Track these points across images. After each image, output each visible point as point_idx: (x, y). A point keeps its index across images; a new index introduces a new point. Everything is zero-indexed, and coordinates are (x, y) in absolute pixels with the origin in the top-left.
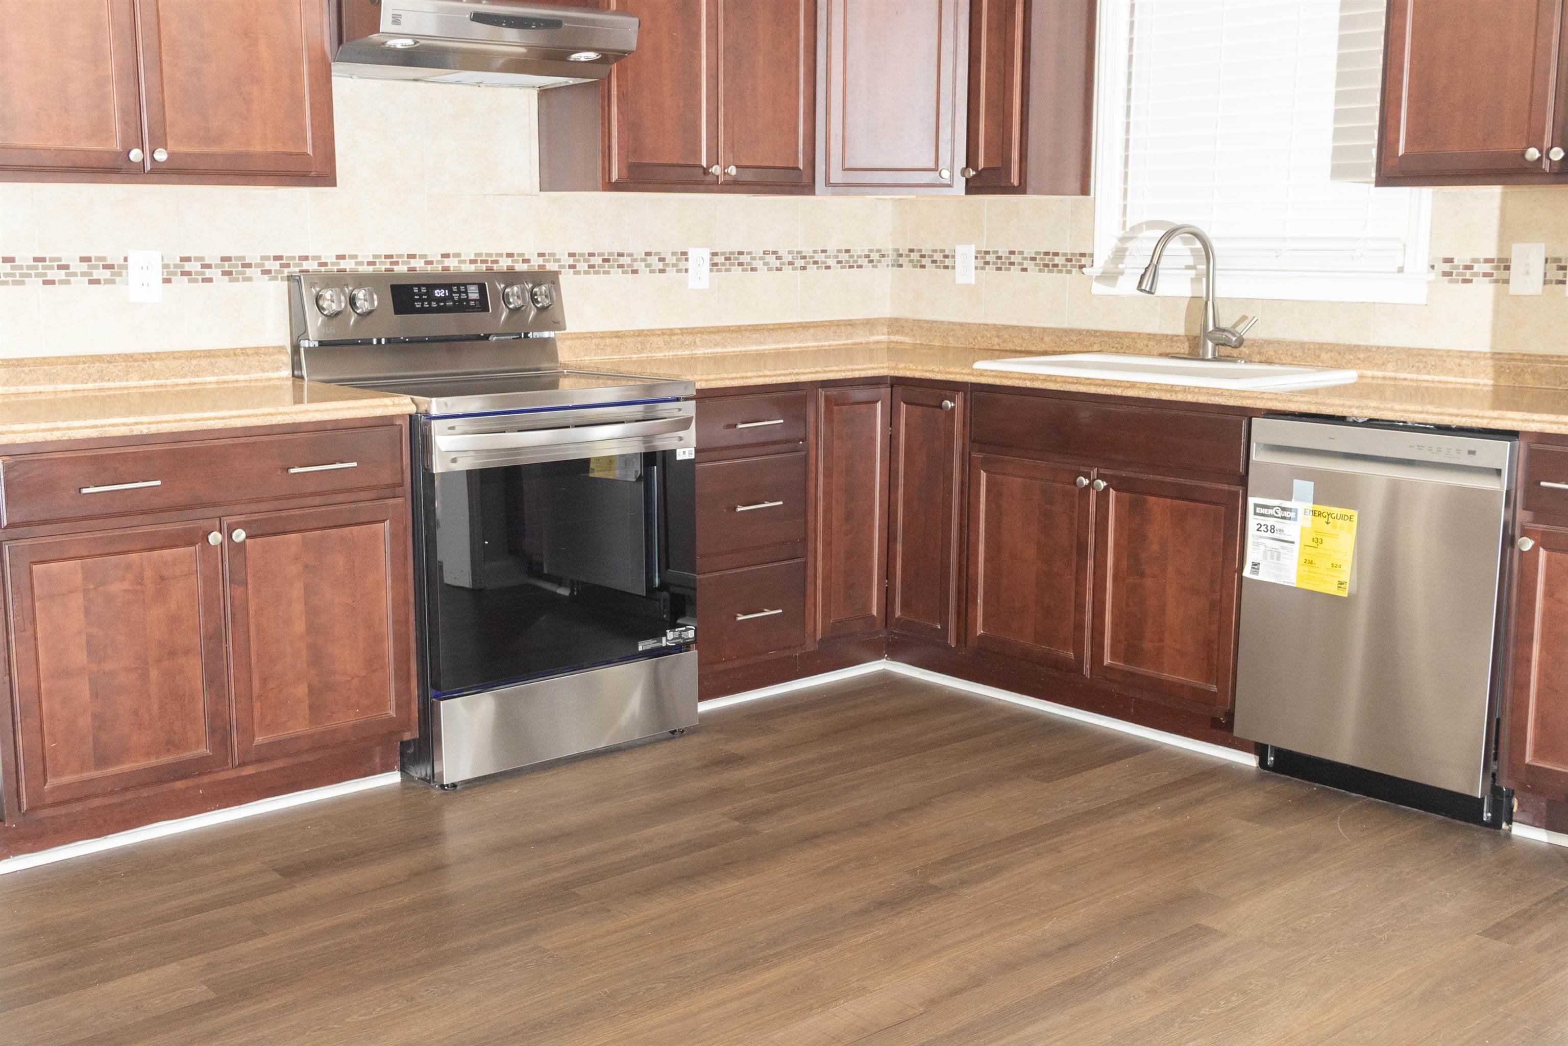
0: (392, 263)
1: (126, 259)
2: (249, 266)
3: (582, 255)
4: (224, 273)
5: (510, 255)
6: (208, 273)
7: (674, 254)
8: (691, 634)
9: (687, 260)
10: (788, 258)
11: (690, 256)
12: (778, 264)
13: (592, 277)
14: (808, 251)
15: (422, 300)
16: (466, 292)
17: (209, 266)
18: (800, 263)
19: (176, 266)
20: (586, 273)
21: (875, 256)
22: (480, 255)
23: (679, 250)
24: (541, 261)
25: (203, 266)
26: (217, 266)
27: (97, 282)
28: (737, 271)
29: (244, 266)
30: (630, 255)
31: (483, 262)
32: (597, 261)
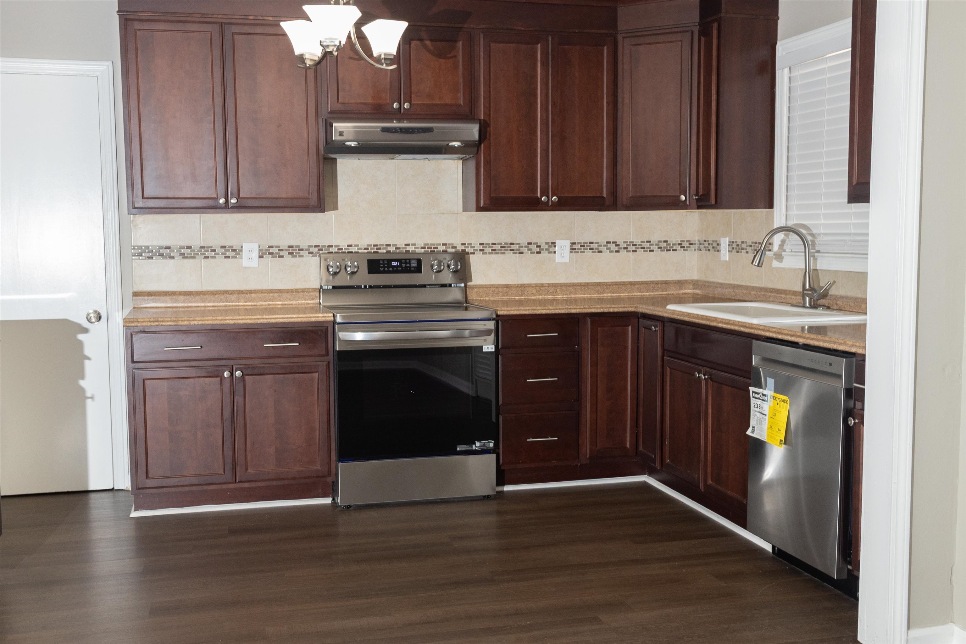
0: (377, 249)
1: (242, 247)
2: (302, 250)
3: (488, 244)
4: (289, 253)
5: (445, 244)
6: (282, 253)
7: (546, 243)
8: (492, 445)
9: (555, 246)
10: (623, 245)
11: (557, 245)
12: (617, 248)
13: (494, 256)
14: (637, 241)
15: (384, 267)
16: (410, 263)
17: (282, 250)
18: (632, 248)
19: (266, 250)
20: (490, 253)
21: (686, 244)
22: (427, 244)
23: (550, 241)
24: (463, 247)
25: (279, 250)
26: (286, 250)
27: (228, 257)
28: (588, 253)
29: (299, 250)
30: (519, 244)
31: (428, 248)
32: (498, 247)
